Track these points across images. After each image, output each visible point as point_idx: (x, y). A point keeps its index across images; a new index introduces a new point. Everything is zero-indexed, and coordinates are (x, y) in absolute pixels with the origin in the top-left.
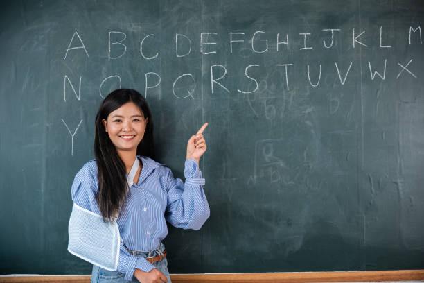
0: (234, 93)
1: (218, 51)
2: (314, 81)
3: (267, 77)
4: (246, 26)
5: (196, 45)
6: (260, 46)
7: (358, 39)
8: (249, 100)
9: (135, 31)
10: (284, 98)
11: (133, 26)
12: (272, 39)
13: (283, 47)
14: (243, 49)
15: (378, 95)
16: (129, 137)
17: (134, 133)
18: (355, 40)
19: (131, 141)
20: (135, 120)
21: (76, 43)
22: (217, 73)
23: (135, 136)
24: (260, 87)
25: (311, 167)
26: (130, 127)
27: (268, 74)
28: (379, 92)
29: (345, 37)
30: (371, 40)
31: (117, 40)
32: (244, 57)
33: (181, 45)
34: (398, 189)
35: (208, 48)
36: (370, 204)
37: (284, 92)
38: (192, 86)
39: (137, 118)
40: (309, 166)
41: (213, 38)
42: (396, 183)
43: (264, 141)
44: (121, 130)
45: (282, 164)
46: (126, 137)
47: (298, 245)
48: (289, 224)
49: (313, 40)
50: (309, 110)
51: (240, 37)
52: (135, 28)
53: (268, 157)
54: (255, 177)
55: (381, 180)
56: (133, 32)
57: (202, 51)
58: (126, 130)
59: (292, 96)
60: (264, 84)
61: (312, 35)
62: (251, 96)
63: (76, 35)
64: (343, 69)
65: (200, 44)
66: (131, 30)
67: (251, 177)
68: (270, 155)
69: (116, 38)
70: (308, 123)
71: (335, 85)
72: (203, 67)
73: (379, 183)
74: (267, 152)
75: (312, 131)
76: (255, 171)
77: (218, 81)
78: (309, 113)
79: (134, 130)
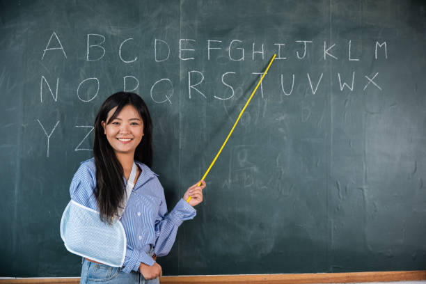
0: (211, 99)
1: (196, 58)
2: (287, 90)
3: (243, 85)
4: (223, 34)
5: (175, 51)
6: (237, 54)
7: (329, 52)
8: (225, 106)
9: (115, 34)
10: (259, 105)
11: (113, 30)
12: (248, 48)
13: (258, 56)
14: (220, 56)
15: (347, 105)
16: (126, 140)
17: (131, 136)
18: (326, 52)
19: (128, 144)
20: (134, 124)
21: (54, 43)
22: (195, 79)
23: (132, 139)
24: (236, 94)
25: (283, 173)
26: (127, 129)
27: (244, 82)
28: (347, 103)
29: (317, 49)
30: (341, 52)
31: (96, 43)
32: (222, 64)
33: (160, 50)
34: (363, 195)
35: (186, 54)
36: (338, 209)
37: (259, 100)
38: (170, 91)
39: (136, 121)
40: (281, 172)
41: (191, 44)
42: (362, 189)
43: (239, 146)
44: (118, 133)
45: (255, 169)
46: (123, 140)
47: (270, 247)
48: (261, 227)
49: (287, 51)
50: (282, 118)
51: (218, 45)
52: (115, 31)
53: (242, 162)
54: (230, 181)
55: (348, 187)
56: (112, 36)
57: (180, 57)
58: (124, 132)
59: (266, 103)
60: (239, 91)
61: (286, 46)
62: (228, 102)
63: (54, 36)
64: (315, 80)
65: (179, 50)
66: (111, 33)
67: (226, 181)
68: (244, 160)
69: (95, 40)
70: (281, 130)
71: (307, 95)
72: (181, 72)
73: (346, 189)
74: (242, 157)
75: (285, 138)
76: (230, 176)
77: (195, 87)
78: (282, 121)
79: (131, 133)
